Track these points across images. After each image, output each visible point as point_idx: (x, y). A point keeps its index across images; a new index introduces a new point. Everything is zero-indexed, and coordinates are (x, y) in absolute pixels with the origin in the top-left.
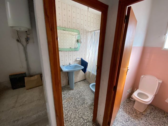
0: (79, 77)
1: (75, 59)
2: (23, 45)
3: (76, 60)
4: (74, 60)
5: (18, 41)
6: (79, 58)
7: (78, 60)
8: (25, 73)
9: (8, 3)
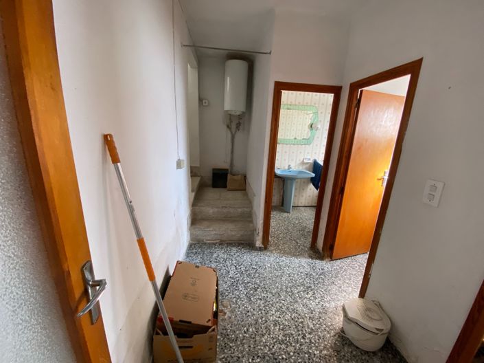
0: (304, 198)
1: (302, 160)
2: (231, 133)
3: (303, 163)
4: (298, 162)
5: (228, 127)
6: (309, 159)
7: (307, 163)
8: (227, 170)
9: (228, 79)
